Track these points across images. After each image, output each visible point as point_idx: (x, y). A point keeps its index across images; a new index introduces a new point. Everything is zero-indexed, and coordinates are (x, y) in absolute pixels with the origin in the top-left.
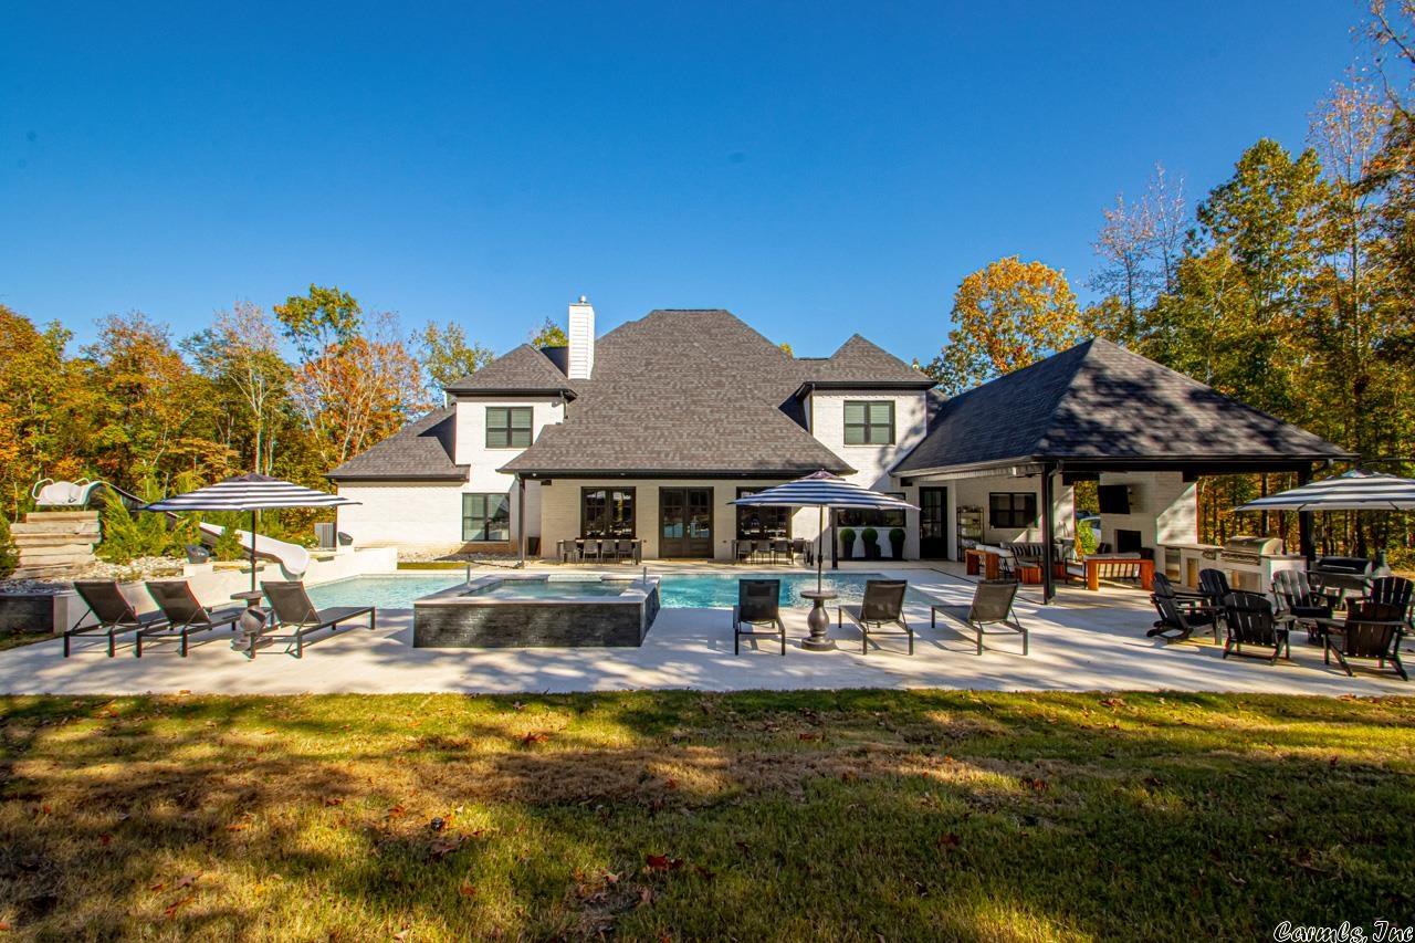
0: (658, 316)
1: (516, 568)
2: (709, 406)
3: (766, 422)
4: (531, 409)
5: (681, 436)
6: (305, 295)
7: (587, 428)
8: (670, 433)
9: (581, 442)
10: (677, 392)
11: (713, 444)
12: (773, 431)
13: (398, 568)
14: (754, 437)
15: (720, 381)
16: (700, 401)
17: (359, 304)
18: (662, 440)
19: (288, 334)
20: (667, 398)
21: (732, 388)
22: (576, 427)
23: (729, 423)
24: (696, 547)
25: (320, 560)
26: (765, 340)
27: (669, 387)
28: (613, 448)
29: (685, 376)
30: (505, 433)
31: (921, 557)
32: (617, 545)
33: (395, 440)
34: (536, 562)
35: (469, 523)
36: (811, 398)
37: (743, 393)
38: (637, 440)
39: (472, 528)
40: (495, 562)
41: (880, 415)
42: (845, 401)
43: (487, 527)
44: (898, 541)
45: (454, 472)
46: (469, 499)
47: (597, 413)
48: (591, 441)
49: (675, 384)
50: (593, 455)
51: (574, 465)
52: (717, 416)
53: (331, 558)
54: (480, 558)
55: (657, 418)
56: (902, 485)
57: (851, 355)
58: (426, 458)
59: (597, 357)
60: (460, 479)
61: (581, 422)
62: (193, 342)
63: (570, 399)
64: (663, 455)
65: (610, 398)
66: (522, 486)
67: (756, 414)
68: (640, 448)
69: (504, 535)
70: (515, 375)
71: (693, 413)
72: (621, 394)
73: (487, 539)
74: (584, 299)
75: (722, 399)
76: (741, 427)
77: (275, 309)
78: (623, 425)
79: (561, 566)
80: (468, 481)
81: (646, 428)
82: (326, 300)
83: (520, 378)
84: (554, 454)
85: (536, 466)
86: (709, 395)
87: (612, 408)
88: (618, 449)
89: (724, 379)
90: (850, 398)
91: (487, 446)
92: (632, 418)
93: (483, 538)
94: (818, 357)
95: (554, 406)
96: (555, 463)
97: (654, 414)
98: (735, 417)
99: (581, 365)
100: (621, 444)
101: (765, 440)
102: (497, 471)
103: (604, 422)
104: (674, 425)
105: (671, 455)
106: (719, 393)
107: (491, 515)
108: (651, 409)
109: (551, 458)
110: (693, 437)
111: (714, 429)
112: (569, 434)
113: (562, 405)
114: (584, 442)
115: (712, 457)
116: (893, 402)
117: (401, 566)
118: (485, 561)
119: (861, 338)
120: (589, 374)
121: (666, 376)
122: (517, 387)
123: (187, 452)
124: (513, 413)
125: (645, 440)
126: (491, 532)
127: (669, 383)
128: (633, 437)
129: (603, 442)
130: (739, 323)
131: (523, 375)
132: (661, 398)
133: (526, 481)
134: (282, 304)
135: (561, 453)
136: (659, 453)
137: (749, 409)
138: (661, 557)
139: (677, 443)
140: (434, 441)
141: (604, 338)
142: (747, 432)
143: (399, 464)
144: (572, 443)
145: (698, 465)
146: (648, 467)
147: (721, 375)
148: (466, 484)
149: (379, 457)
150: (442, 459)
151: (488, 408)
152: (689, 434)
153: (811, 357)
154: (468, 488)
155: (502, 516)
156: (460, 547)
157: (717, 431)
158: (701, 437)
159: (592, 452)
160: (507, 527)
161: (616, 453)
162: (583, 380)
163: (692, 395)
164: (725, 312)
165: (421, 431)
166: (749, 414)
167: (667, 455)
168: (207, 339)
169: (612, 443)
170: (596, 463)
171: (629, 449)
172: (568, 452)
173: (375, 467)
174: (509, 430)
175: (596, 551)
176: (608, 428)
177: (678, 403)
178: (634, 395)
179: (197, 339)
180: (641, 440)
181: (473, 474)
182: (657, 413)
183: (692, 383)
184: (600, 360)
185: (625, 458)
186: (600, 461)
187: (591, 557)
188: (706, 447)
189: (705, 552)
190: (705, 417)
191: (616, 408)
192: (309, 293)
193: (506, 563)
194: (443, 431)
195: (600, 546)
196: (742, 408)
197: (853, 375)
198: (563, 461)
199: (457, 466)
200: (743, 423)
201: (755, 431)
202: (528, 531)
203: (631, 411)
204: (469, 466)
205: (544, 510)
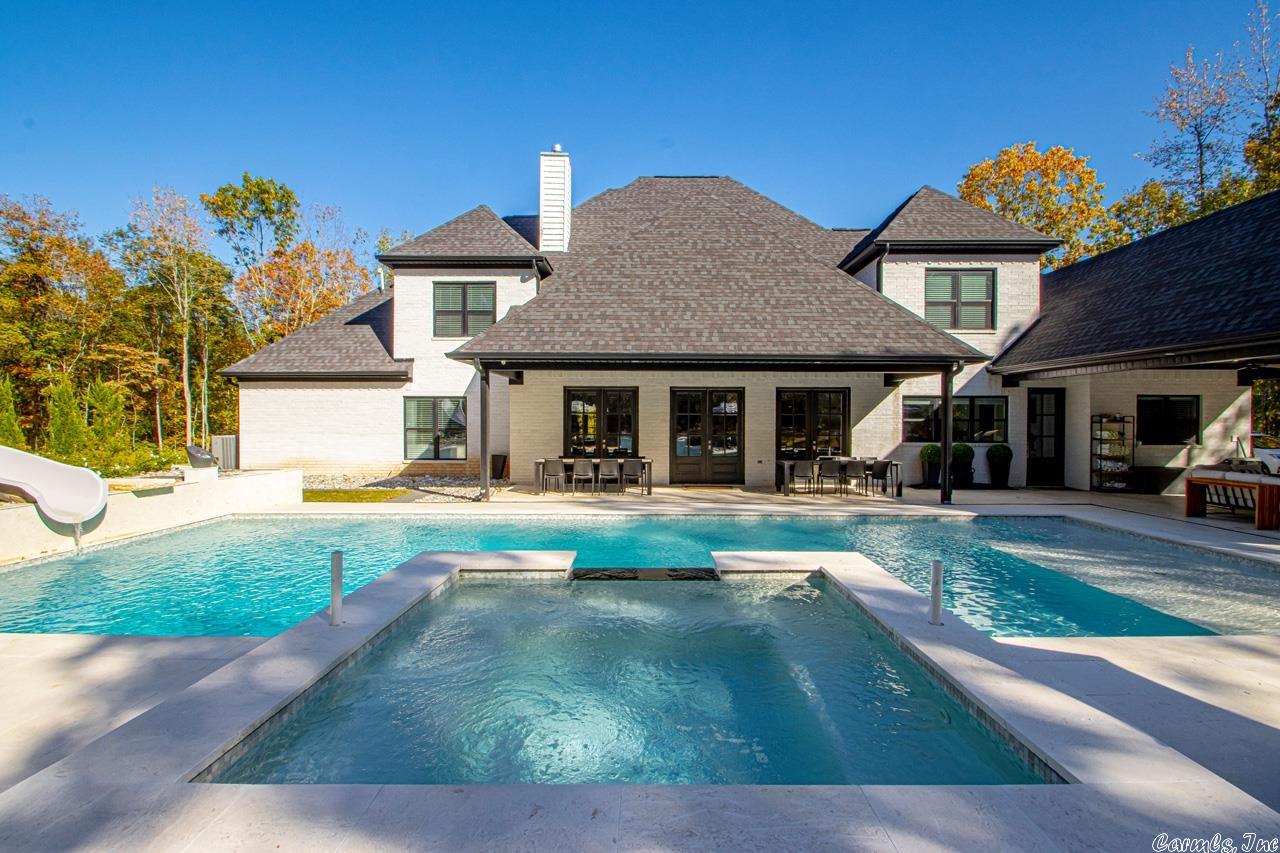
0: (646, 184)
1: (477, 500)
2: (750, 271)
3: (834, 291)
4: (494, 283)
5: (715, 308)
6: (239, 185)
7: (578, 297)
8: (699, 305)
9: (570, 317)
10: (699, 253)
11: (765, 319)
12: (848, 302)
13: (306, 499)
14: (824, 311)
15: (758, 240)
16: (733, 263)
17: (297, 196)
18: (689, 313)
19: (222, 232)
20: (686, 260)
21: (776, 248)
22: (562, 296)
23: (781, 291)
24: (718, 469)
25: (139, 493)
26: (783, 208)
27: (688, 247)
28: (619, 326)
29: (706, 233)
30: (460, 317)
31: (1028, 483)
32: (621, 466)
33: (316, 328)
34: (505, 490)
35: (413, 436)
36: (879, 264)
37: (792, 253)
38: (652, 314)
39: (419, 442)
40: (447, 490)
41: (973, 290)
42: (927, 270)
43: (436, 442)
44: (999, 463)
45: (393, 368)
46: (413, 405)
47: (589, 278)
48: (585, 315)
49: (695, 243)
50: (589, 333)
51: (563, 347)
52: (762, 282)
53: (170, 490)
54: (428, 483)
55: (677, 285)
56: (1004, 385)
57: (927, 209)
58: (355, 351)
59: (574, 229)
60: (400, 378)
61: (568, 291)
62: (115, 237)
63: (544, 274)
64: (693, 334)
65: (606, 260)
66: (485, 379)
67: (818, 281)
68: (659, 326)
69: (460, 452)
70: (471, 240)
71: (728, 279)
72: (622, 254)
73: (437, 457)
74: (558, 147)
75: (765, 261)
76: (801, 297)
77: (202, 197)
78: (629, 294)
79: (541, 497)
80: (410, 380)
81: (663, 298)
82: (261, 192)
83: (477, 244)
84: (531, 331)
85: (506, 349)
86: (745, 258)
87: (610, 273)
88: (625, 325)
89: (761, 238)
90: (934, 265)
91: (435, 335)
92: (641, 285)
93: (432, 455)
94: (854, 228)
95: (523, 280)
96: (534, 345)
97: (672, 280)
98: (788, 284)
99: (555, 237)
100: (629, 319)
101: (840, 315)
102: (448, 355)
103: (600, 290)
104: (702, 294)
105: (706, 334)
106: (758, 254)
107: (442, 425)
108: (667, 273)
109: (527, 338)
110: (734, 310)
111: (761, 300)
112: (552, 306)
113: (534, 280)
114: (575, 317)
115: (768, 336)
116: (994, 271)
117: (310, 495)
118: (433, 489)
119: (935, 191)
120: (566, 245)
121: (680, 234)
122: (475, 254)
123: (108, 358)
124: (470, 291)
125: (664, 313)
126: (442, 448)
127: (686, 242)
128: (645, 310)
129: (604, 316)
130: (748, 191)
131: (482, 240)
132: (678, 260)
133: (492, 375)
134: (212, 194)
135: (542, 331)
136: (688, 331)
137: (806, 275)
138: (673, 482)
139: (711, 318)
140: (367, 331)
141: (581, 206)
142: (810, 303)
143: (320, 358)
144: (557, 317)
145: (749, 349)
146: (674, 350)
147: (757, 233)
148: (408, 384)
149: (294, 349)
150: (377, 352)
151: (436, 284)
152: (727, 307)
153: (848, 228)
154: (410, 389)
155: (456, 430)
156: (403, 467)
157: (767, 302)
158: (745, 310)
159: (588, 330)
160: (464, 443)
161: (624, 330)
162: (559, 253)
163: (722, 257)
164: (727, 178)
165: (351, 317)
166: (807, 280)
167: (700, 335)
168: (131, 234)
169: (617, 318)
170: (595, 344)
171: (642, 326)
172: (552, 330)
173: (288, 361)
174: (464, 313)
175: (591, 475)
176: (607, 298)
177: (703, 267)
178: (640, 257)
179: (121, 234)
180: (657, 313)
181: (416, 372)
182: (676, 279)
183: (718, 241)
184: (578, 230)
185: (638, 339)
186: (602, 343)
187: (584, 484)
188: (755, 324)
189: (732, 475)
190: (745, 283)
191: (616, 272)
192: (242, 182)
193: (463, 491)
194: (379, 319)
195: (596, 467)
196: (795, 273)
197: (940, 233)
198: (547, 343)
199: (396, 361)
200: (802, 292)
201: (822, 303)
202: (493, 448)
203: (638, 276)
204: (412, 360)
205: (513, 418)
